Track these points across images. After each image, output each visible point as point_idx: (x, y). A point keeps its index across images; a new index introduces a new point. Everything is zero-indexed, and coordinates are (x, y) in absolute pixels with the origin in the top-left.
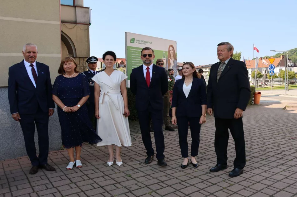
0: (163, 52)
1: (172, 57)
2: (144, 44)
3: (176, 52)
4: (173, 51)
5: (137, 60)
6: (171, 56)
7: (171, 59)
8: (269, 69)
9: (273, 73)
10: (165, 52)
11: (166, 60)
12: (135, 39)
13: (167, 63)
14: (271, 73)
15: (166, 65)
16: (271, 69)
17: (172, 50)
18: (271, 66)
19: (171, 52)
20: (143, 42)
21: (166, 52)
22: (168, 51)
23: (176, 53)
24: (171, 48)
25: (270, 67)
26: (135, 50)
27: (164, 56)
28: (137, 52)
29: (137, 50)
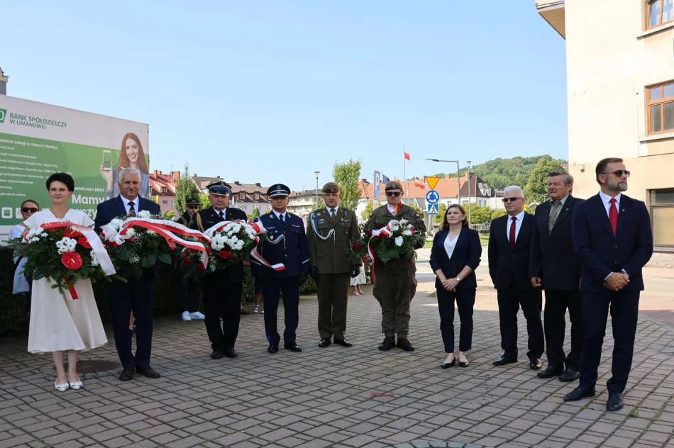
0: (105, 151)
1: (133, 165)
2: (39, 126)
4: (136, 151)
5: (13, 169)
8: (428, 200)
9: (435, 210)
10: (109, 152)
11: (111, 173)
12: (5, 111)
13: (117, 179)
14: (431, 210)
15: (113, 186)
16: (430, 201)
17: (134, 147)
18: (431, 193)
19: (128, 152)
20: (35, 121)
21: (113, 151)
24: (130, 142)
25: (429, 197)
26: (7, 141)
27: (105, 161)
28: (13, 148)
29: (12, 142)
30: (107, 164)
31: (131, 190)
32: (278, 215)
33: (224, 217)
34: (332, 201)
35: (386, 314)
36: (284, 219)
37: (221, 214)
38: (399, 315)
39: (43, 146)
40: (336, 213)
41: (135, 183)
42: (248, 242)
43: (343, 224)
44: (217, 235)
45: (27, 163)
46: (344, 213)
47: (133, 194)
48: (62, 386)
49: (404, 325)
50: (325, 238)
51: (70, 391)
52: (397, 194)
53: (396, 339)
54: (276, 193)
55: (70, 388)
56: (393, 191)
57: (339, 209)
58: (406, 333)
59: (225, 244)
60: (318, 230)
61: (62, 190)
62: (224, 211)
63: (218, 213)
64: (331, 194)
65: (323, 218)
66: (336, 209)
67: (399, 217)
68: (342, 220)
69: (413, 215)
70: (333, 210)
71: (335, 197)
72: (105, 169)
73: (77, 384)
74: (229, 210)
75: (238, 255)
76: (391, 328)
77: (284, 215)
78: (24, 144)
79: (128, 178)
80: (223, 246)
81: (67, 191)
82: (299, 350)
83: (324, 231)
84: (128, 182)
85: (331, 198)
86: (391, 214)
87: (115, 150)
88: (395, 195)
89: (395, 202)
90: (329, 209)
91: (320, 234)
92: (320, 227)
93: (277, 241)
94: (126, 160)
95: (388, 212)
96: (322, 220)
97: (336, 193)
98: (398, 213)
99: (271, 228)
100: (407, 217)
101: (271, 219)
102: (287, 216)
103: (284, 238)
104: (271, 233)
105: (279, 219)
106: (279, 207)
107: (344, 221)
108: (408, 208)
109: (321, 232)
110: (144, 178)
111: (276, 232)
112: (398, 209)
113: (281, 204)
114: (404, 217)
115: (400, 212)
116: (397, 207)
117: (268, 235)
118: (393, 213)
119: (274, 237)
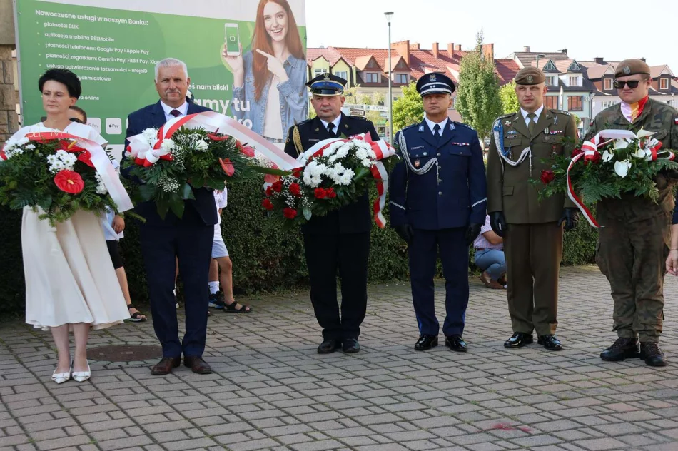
0: (227, 25)
1: (278, 48)
3: (298, 23)
4: (282, 21)
5: (78, 58)
6: (269, 39)
7: (272, 53)
10: (236, 25)
11: (239, 60)
13: (250, 71)
17: (279, 15)
19: (268, 24)
21: (242, 23)
22: (253, 19)
23: (304, 28)
24: (272, 8)
26: (66, 16)
27: (230, 42)
28: (76, 27)
29: (73, 17)
30: (232, 45)
31: (172, 91)
32: (431, 125)
33: (335, 131)
34: (529, 99)
35: (619, 297)
36: (441, 133)
37: (331, 126)
38: (641, 300)
39: (124, 21)
40: (536, 120)
41: (176, 80)
42: (362, 172)
43: (547, 138)
44: (311, 164)
45: (99, 49)
46: (551, 118)
47: (177, 98)
48: (60, 377)
49: (650, 319)
50: (516, 163)
51: (71, 384)
52: (633, 84)
53: (638, 343)
54: (428, 87)
55: (71, 379)
56: (626, 79)
57: (542, 114)
58: (656, 333)
59: (323, 176)
60: (505, 149)
61: (57, 94)
62: (336, 122)
63: (326, 124)
64: (528, 87)
65: (514, 129)
66: (538, 113)
67: (635, 127)
68: (547, 130)
69: (668, 119)
70: (531, 116)
71: (534, 93)
72: (229, 53)
73: (81, 375)
74: (345, 119)
75: (345, 193)
76: (628, 322)
77: (442, 125)
78: (93, 19)
79: (168, 73)
80: (320, 181)
81: (67, 97)
82: (464, 350)
83: (513, 151)
84: (167, 80)
85: (528, 94)
86: (625, 119)
87: (245, 22)
88: (629, 86)
89: (630, 98)
90: (525, 113)
91: (508, 156)
92: (508, 145)
93: (425, 170)
94: (265, 40)
95: (620, 117)
96: (512, 132)
97: (538, 86)
98: (639, 119)
99: (418, 148)
100: (655, 125)
101: (420, 132)
102: (447, 126)
103: (437, 164)
104: (417, 156)
105: (434, 132)
106: (433, 111)
107: (549, 133)
108: (661, 107)
109: (509, 154)
110: (299, 66)
111: (425, 154)
112: (639, 109)
113: (435, 105)
114: (650, 124)
115: (641, 116)
116: (638, 106)
117: (413, 160)
118: (628, 117)
119: (420, 163)
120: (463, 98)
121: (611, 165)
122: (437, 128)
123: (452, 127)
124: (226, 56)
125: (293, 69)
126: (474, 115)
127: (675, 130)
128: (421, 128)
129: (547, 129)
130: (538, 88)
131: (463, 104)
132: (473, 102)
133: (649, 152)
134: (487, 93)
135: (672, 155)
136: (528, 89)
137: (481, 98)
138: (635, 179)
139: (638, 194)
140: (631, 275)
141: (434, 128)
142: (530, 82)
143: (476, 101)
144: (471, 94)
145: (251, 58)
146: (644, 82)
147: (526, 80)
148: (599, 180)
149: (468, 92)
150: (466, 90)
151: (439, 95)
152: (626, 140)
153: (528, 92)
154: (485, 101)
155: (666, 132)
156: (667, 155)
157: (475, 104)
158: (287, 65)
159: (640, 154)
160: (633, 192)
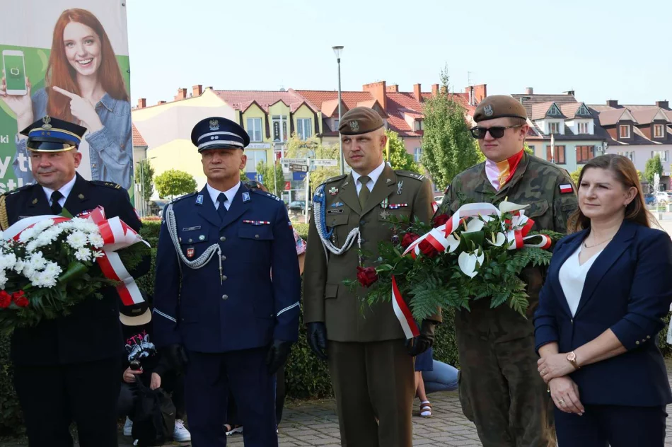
0: (5, 53)
1: (86, 85)
3: (117, 51)
4: (93, 49)
6: (73, 73)
7: (78, 92)
10: (19, 53)
17: (88, 40)
19: (70, 52)
21: (30, 52)
22: (48, 44)
23: (127, 58)
24: (76, 31)
27: (10, 76)
30: (14, 80)
32: (214, 194)
33: (62, 203)
34: (358, 155)
36: (227, 206)
40: (371, 187)
43: (384, 215)
46: (394, 184)
50: (340, 251)
52: (497, 132)
54: (208, 139)
56: (487, 124)
60: (327, 229)
62: (65, 190)
64: (354, 137)
65: (341, 200)
66: (374, 175)
68: (385, 204)
69: (550, 186)
70: (363, 180)
71: (363, 145)
72: (10, 92)
77: (230, 194)
85: (354, 148)
87: (34, 50)
88: (492, 134)
89: (494, 153)
90: (356, 176)
91: (330, 239)
92: (333, 222)
93: (202, 261)
94: (66, 72)
95: (484, 181)
96: (337, 204)
97: (368, 135)
98: (508, 185)
99: (192, 228)
100: (532, 194)
101: (198, 205)
102: (238, 196)
103: (219, 252)
104: (191, 240)
105: (217, 206)
106: (215, 175)
107: (388, 207)
108: (543, 167)
109: (331, 236)
110: (119, 109)
111: (202, 238)
112: (511, 169)
113: (219, 166)
114: (524, 194)
115: (511, 182)
116: (508, 166)
117: (185, 246)
118: (495, 182)
119: (195, 251)
120: (429, 150)
121: (454, 258)
122: (222, 198)
123: (246, 196)
124: (6, 96)
125: (111, 114)
126: (443, 171)
127: (559, 203)
128: (200, 199)
129: (386, 201)
130: (368, 139)
131: (429, 157)
132: (442, 154)
133: (511, 236)
134: (458, 143)
135: (545, 240)
136: (354, 141)
137: (451, 149)
138: (489, 281)
139: (495, 303)
140: (508, 422)
141: (218, 199)
142: (355, 130)
143: (446, 153)
144: (438, 145)
145: (45, 98)
146: (516, 129)
147: (349, 128)
148: (440, 281)
149: (435, 141)
150: (432, 140)
151: (224, 150)
152: (481, 219)
153: (354, 145)
154: (455, 153)
155: (545, 205)
156: (539, 239)
157: (444, 157)
158: (100, 108)
159: (499, 240)
160: (488, 299)
